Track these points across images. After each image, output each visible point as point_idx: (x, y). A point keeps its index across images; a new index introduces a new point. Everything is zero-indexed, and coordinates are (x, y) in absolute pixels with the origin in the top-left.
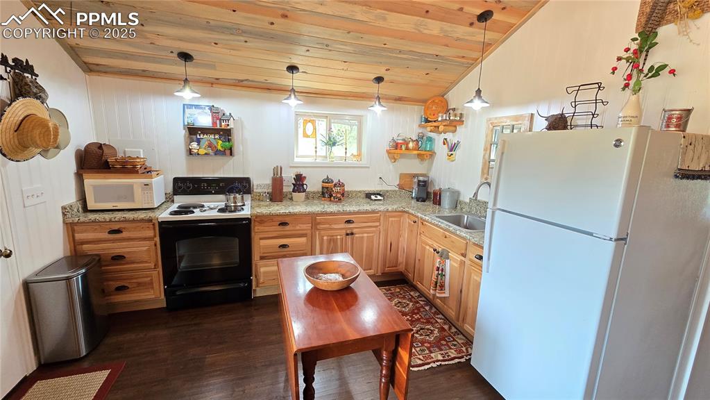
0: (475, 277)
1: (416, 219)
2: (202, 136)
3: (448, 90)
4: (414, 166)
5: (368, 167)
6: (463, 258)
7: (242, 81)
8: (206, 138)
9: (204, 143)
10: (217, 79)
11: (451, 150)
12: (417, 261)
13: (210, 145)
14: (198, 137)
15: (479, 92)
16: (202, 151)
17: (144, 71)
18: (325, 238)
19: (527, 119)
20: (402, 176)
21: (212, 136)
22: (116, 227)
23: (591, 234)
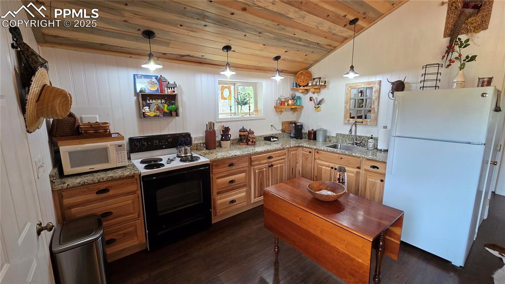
0: (371, 180)
1: (311, 150)
2: (151, 101)
3: (311, 65)
4: (290, 117)
5: (264, 119)
6: (358, 170)
7: (184, 56)
8: (155, 103)
9: (154, 107)
10: (165, 54)
11: (318, 105)
12: (315, 177)
13: (158, 109)
14: (148, 102)
15: (352, 67)
16: (152, 114)
17: (102, 44)
18: (257, 171)
19: (377, 84)
20: (283, 123)
21: (159, 101)
22: (103, 186)
23: (469, 143)
